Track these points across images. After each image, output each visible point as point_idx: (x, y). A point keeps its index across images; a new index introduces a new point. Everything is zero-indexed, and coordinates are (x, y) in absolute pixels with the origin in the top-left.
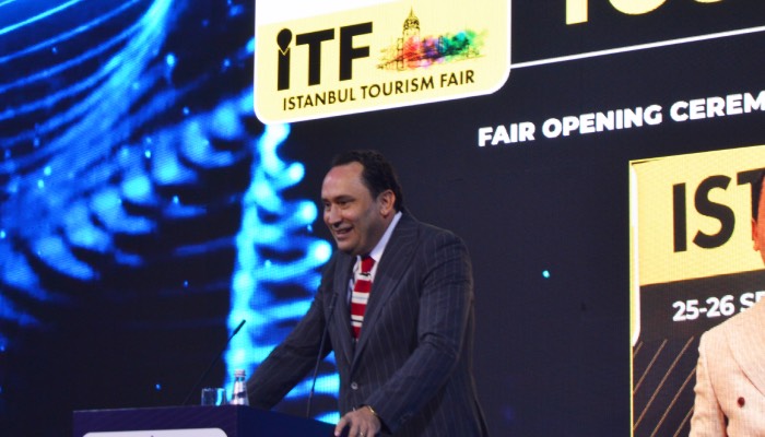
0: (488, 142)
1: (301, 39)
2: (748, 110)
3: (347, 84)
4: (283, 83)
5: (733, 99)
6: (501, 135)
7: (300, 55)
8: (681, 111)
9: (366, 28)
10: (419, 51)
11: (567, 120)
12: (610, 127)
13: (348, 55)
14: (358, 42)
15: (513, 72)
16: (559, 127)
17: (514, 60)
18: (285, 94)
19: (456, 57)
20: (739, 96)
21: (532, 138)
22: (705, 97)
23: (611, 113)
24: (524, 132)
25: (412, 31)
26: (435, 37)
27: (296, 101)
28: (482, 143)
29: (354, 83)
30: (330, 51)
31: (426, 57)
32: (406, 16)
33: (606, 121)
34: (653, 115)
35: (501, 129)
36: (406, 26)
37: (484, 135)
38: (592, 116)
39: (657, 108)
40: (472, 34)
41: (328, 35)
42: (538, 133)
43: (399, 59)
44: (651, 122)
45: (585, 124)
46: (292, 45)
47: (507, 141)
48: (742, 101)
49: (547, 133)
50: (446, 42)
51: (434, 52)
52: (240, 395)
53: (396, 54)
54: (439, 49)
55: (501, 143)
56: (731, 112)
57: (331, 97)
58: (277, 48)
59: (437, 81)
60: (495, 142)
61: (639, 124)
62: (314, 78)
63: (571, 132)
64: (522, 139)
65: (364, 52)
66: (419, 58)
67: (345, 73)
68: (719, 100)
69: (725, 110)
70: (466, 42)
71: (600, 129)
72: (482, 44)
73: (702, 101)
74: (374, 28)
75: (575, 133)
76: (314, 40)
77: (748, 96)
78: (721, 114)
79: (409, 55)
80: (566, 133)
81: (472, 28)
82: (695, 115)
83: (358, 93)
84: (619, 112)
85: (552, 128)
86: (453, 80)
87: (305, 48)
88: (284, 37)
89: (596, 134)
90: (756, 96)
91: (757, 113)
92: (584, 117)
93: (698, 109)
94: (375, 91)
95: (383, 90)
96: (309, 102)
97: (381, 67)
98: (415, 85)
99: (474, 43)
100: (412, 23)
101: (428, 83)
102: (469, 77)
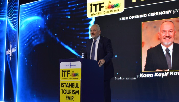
0: (121, 20)
1: (94, 5)
2: (159, 14)
5: (157, 13)
6: (123, 19)
8: (149, 15)
9: (103, 3)
10: (111, 6)
11: (133, 16)
12: (139, 17)
14: (102, 5)
16: (131, 17)
17: (125, 8)
18: (92, 13)
19: (117, 7)
20: (158, 13)
21: (127, 19)
22: (153, 12)
23: (139, 15)
24: (126, 18)
25: (110, 4)
26: (113, 4)
27: (93, 14)
28: (120, 20)
29: (101, 11)
30: (98, 7)
31: (112, 7)
32: (109, 1)
33: (138, 16)
34: (145, 15)
35: (123, 18)
36: (109, 3)
37: (120, 19)
38: (136, 16)
39: (146, 14)
40: (119, 4)
41: (98, 4)
42: (128, 18)
43: (108, 8)
44: (145, 16)
45: (135, 17)
46: (92, 6)
51: (113, 6)
52: (83, 57)
53: (108, 7)
54: (114, 6)
55: (123, 20)
56: (157, 15)
58: (90, 6)
59: (114, 11)
60: (122, 20)
61: (143, 17)
63: (133, 18)
64: (126, 19)
65: (103, 7)
66: (111, 8)
67: (100, 10)
68: (155, 13)
69: (156, 14)
70: (118, 5)
71: (137, 18)
73: (152, 13)
75: (134, 18)
76: (96, 5)
77: (159, 12)
78: (155, 15)
80: (132, 18)
81: (119, 3)
83: (102, 13)
84: (140, 15)
85: (130, 18)
86: (116, 11)
87: (94, 6)
88: (91, 5)
90: (160, 12)
91: (160, 15)
92: (135, 16)
93: (152, 14)
94: (105, 12)
95: (106, 12)
96: (95, 14)
97: (105, 9)
98: (110, 12)
99: (119, 5)
100: (110, 2)
101: (112, 11)
102: (118, 10)
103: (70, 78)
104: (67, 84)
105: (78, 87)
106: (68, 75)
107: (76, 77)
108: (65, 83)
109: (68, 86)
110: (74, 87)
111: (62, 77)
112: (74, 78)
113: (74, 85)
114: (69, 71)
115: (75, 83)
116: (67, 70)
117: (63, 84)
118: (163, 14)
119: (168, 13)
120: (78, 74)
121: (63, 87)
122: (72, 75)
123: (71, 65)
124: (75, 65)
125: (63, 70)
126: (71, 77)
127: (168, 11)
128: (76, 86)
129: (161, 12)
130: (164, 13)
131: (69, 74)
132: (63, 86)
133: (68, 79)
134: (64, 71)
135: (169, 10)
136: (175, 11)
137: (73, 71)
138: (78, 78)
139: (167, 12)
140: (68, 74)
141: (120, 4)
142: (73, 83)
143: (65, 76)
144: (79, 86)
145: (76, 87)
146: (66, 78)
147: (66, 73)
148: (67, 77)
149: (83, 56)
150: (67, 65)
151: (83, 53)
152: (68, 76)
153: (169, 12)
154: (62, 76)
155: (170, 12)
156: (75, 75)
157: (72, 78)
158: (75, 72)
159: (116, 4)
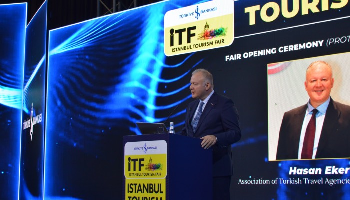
0: (228, 60)
1: (177, 32)
2: (300, 49)
3: (189, 44)
4: (172, 44)
5: (296, 46)
6: (232, 58)
7: (176, 36)
8: (282, 50)
9: (194, 28)
10: (209, 34)
11: (250, 53)
12: (262, 55)
13: (190, 36)
14: (192, 32)
15: (235, 39)
16: (248, 55)
18: (173, 48)
19: (219, 36)
20: (298, 45)
21: (240, 59)
22: (289, 45)
23: (262, 51)
24: (238, 57)
25: (207, 29)
26: (214, 30)
27: (176, 50)
28: (227, 60)
29: (191, 44)
30: (185, 35)
31: (211, 36)
32: (205, 24)
33: (261, 53)
34: (274, 51)
35: (232, 56)
36: (206, 27)
37: (227, 58)
38: (257, 52)
39: (275, 49)
40: (224, 29)
41: (184, 30)
42: (242, 57)
43: (204, 37)
44: (273, 53)
45: (255, 54)
46: (174, 33)
47: (234, 59)
48: (299, 46)
49: (245, 57)
50: (216, 31)
51: (213, 34)
52: (172, 130)
53: (203, 35)
54: (215, 34)
55: (232, 60)
56: (295, 49)
57: (185, 48)
58: (170, 34)
59: (214, 43)
60: (230, 60)
61: (270, 54)
62: (181, 43)
64: (238, 59)
65: (194, 35)
66: (209, 36)
67: (189, 41)
68: (292, 46)
69: (294, 49)
70: (222, 32)
71: (259, 55)
72: (226, 32)
73: (287, 47)
74: (197, 28)
76: (180, 32)
77: (300, 45)
78: (293, 50)
79: (206, 36)
80: (250, 57)
81: (223, 27)
82: (285, 51)
83: (192, 47)
84: (265, 51)
85: (246, 55)
86: (218, 42)
87: (178, 34)
88: (172, 31)
89: (258, 57)
90: (302, 45)
91: (302, 50)
92: (255, 52)
93: (286, 49)
94: (197, 46)
95: (199, 46)
96: (179, 50)
97: (199, 39)
98: (208, 44)
99: (224, 32)
100: (207, 26)
101: (212, 43)
102: (223, 41)
103: (145, 175)
104: (140, 185)
105: (161, 192)
106: (142, 168)
107: (157, 171)
108: (136, 185)
109: (141, 191)
110: (152, 192)
111: (130, 172)
112: (154, 174)
113: (154, 188)
114: (143, 160)
115: (155, 185)
117: (132, 186)
118: (308, 47)
119: (317, 46)
120: (161, 166)
121: (132, 192)
122: (149, 168)
123: (147, 148)
124: (155, 148)
126: (147, 172)
127: (317, 42)
128: (157, 190)
129: (304, 44)
130: (309, 45)
131: (143, 165)
132: (131, 190)
134: (133, 160)
135: (318, 40)
136: (330, 42)
137: (151, 160)
138: (161, 174)
139: (315, 44)
140: (141, 165)
141: (227, 29)
142: (151, 185)
143: (135, 170)
144: (164, 189)
145: (157, 193)
146: (138, 175)
147: (137, 163)
148: (140, 172)
149: (172, 128)
150: (138, 149)
151: (172, 123)
152: (140, 170)
153: (319, 44)
154: (130, 170)
155: (321, 43)
156: (155, 167)
157: (149, 174)
158: (155, 162)
159: (219, 29)
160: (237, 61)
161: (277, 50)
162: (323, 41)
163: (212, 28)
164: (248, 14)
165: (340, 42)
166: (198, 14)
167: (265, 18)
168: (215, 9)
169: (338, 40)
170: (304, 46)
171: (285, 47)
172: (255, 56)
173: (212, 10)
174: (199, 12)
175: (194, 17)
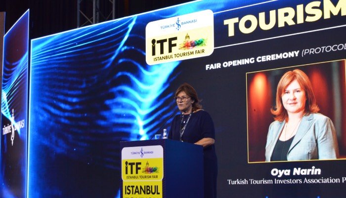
0: (208, 69)
1: (158, 42)
2: (277, 59)
3: (171, 54)
4: (154, 54)
5: (273, 56)
6: (212, 67)
7: (158, 46)
8: (259, 59)
9: (175, 39)
10: (189, 44)
11: (229, 62)
12: (241, 64)
13: (171, 46)
14: (173, 42)
15: (215, 50)
16: (227, 64)
18: (154, 57)
19: (200, 46)
20: (275, 55)
21: (220, 67)
23: (241, 60)
24: (218, 66)
25: (187, 39)
26: (194, 41)
27: (157, 59)
28: (207, 69)
29: (173, 54)
30: (166, 45)
31: (192, 46)
32: (186, 35)
34: (252, 60)
35: (212, 65)
36: (186, 37)
37: (207, 67)
38: (236, 61)
39: (253, 58)
40: (204, 40)
41: (165, 40)
42: (222, 66)
43: (184, 47)
44: (251, 62)
45: (234, 63)
46: (156, 43)
49: (224, 66)
50: (197, 42)
51: (193, 45)
52: (165, 136)
53: (183, 45)
54: (195, 44)
55: (212, 69)
56: (272, 59)
57: (166, 58)
58: (152, 44)
59: (194, 52)
60: (210, 69)
61: (248, 63)
62: (162, 52)
63: (231, 66)
64: (218, 68)
65: (175, 45)
66: (190, 46)
67: (170, 51)
68: (269, 56)
70: (202, 42)
71: (238, 64)
72: (206, 42)
73: (265, 56)
74: (178, 38)
75: (232, 66)
76: (162, 42)
77: (277, 55)
78: (270, 60)
79: (187, 46)
80: (229, 66)
82: (263, 60)
83: (174, 56)
84: (243, 60)
85: (225, 65)
86: (199, 52)
87: (159, 44)
88: (153, 41)
89: (237, 66)
90: (279, 55)
91: (279, 59)
92: (234, 61)
94: (178, 55)
95: (180, 55)
96: (161, 59)
97: (179, 49)
98: (189, 54)
99: (204, 42)
100: (188, 37)
101: (192, 53)
102: (203, 51)
103: (142, 177)
105: (158, 193)
110: (149, 193)
111: (127, 175)
112: (150, 177)
113: (150, 190)
116: (135, 162)
117: (129, 188)
118: (284, 57)
119: (293, 56)
120: (158, 169)
122: (146, 171)
124: (152, 152)
125: (129, 162)
127: (293, 52)
128: (154, 191)
129: (281, 54)
130: (285, 55)
132: (129, 192)
133: (137, 178)
136: (305, 52)
138: (157, 177)
139: (291, 54)
141: (207, 39)
143: (132, 173)
145: (154, 194)
148: (137, 175)
153: (295, 54)
154: (126, 173)
155: (297, 53)
156: (152, 170)
159: (199, 39)
160: (216, 69)
161: (255, 60)
162: (298, 51)
163: (193, 39)
164: (227, 26)
165: (314, 52)
166: (179, 25)
167: (244, 30)
168: (195, 21)
169: (312, 50)
170: (281, 56)
171: (263, 57)
172: (234, 65)
173: (192, 21)
174: (180, 23)
175: (175, 28)
